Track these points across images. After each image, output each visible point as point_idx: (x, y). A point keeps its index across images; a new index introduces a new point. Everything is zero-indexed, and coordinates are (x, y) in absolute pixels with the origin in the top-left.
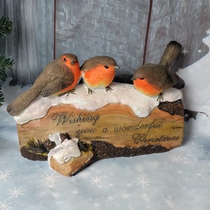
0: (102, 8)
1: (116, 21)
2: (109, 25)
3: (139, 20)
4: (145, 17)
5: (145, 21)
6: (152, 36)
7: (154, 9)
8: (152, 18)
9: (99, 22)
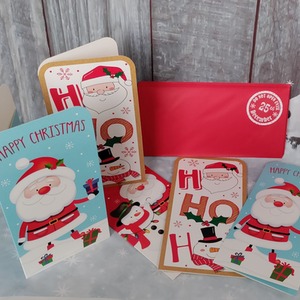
0: (203, 49)
1: (217, 60)
2: (211, 64)
3: (242, 58)
4: (249, 54)
5: (248, 58)
6: (256, 72)
7: (257, 46)
8: (256, 54)
9: (200, 62)
